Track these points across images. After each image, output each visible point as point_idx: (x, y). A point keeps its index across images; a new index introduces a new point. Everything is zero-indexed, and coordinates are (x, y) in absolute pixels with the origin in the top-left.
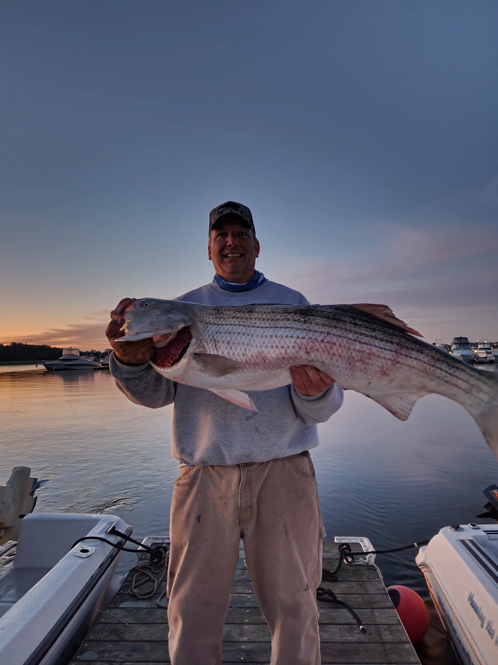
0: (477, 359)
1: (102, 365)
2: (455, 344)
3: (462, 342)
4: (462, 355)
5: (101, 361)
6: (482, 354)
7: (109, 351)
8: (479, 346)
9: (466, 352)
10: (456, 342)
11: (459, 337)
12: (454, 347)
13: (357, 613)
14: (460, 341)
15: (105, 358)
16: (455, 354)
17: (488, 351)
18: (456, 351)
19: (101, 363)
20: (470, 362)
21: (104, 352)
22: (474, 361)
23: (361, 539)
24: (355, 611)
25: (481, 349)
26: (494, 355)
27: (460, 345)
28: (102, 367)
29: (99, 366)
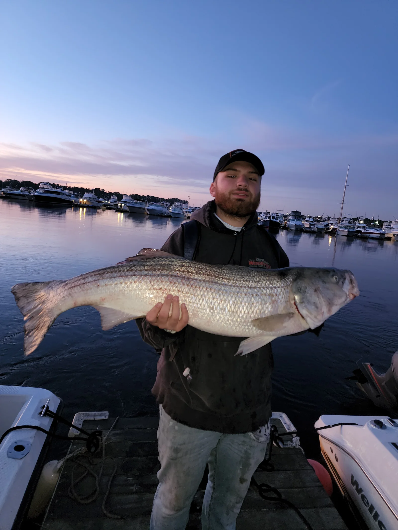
0: (305, 228)
1: (4, 193)
2: (292, 216)
3: (297, 215)
4: (296, 224)
5: (3, 190)
6: (307, 225)
7: (10, 180)
8: (306, 219)
9: (298, 223)
10: (293, 214)
11: (295, 211)
12: (291, 217)
13: (304, 514)
14: (296, 214)
15: (7, 187)
16: (291, 223)
17: (311, 223)
18: (292, 221)
19: (3, 191)
20: (300, 230)
21: (5, 181)
22: (303, 230)
23: (280, 414)
24: (301, 511)
25: (307, 221)
26: (317, 227)
27: (296, 217)
28: (4, 195)
29: (1, 194)
